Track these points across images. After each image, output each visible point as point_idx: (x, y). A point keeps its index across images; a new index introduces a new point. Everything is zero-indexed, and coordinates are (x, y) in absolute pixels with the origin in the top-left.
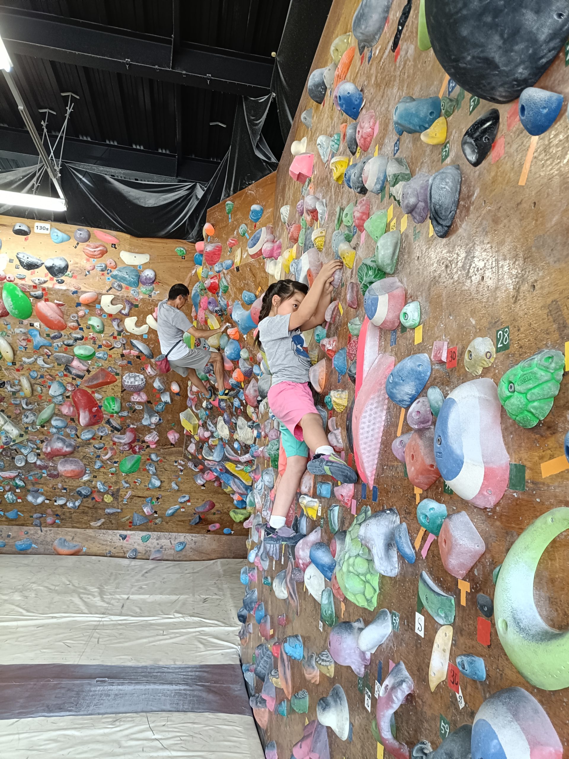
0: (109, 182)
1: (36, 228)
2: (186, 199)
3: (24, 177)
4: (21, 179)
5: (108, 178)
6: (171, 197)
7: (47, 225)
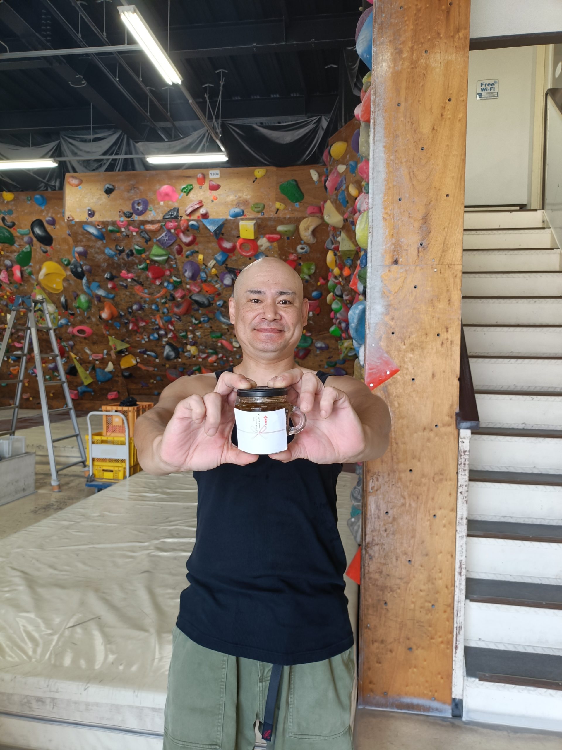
0: (256, 130)
1: (210, 175)
2: (314, 132)
3: (198, 138)
4: (196, 140)
5: (255, 126)
6: (302, 132)
7: (217, 171)
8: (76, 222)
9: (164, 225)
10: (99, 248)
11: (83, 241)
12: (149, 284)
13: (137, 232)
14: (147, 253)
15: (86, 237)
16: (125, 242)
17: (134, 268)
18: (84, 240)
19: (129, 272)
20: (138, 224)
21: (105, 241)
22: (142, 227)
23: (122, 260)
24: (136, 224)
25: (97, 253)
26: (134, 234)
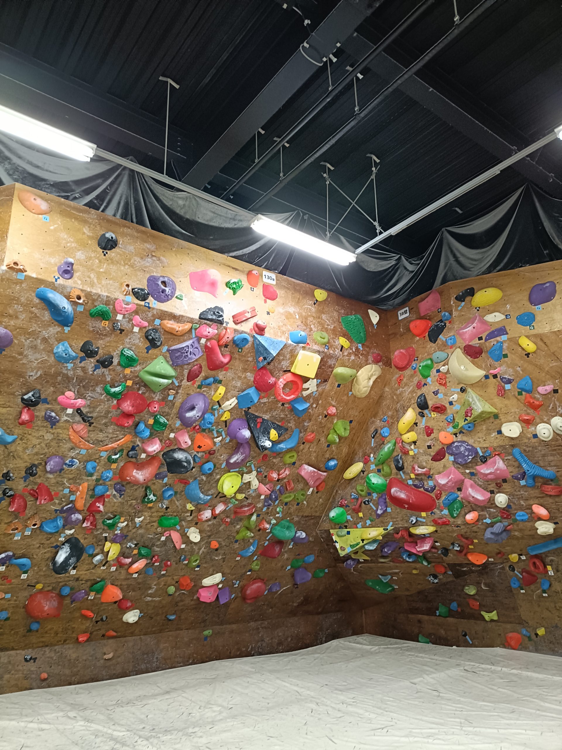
1: (264, 277)
7: (273, 275)
8: (28, 278)
9: (196, 329)
10: (45, 340)
11: (17, 318)
12: (106, 425)
13: (141, 328)
14: (138, 368)
15: (32, 312)
16: (108, 339)
17: (94, 390)
18: (22, 316)
19: (80, 395)
20: (153, 315)
21: (67, 329)
22: (157, 322)
23: (79, 372)
24: (150, 314)
25: (34, 348)
26: (136, 329)
